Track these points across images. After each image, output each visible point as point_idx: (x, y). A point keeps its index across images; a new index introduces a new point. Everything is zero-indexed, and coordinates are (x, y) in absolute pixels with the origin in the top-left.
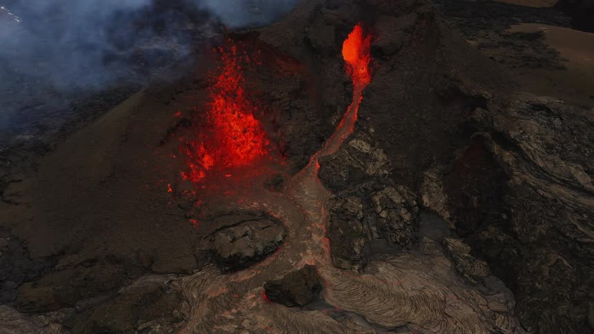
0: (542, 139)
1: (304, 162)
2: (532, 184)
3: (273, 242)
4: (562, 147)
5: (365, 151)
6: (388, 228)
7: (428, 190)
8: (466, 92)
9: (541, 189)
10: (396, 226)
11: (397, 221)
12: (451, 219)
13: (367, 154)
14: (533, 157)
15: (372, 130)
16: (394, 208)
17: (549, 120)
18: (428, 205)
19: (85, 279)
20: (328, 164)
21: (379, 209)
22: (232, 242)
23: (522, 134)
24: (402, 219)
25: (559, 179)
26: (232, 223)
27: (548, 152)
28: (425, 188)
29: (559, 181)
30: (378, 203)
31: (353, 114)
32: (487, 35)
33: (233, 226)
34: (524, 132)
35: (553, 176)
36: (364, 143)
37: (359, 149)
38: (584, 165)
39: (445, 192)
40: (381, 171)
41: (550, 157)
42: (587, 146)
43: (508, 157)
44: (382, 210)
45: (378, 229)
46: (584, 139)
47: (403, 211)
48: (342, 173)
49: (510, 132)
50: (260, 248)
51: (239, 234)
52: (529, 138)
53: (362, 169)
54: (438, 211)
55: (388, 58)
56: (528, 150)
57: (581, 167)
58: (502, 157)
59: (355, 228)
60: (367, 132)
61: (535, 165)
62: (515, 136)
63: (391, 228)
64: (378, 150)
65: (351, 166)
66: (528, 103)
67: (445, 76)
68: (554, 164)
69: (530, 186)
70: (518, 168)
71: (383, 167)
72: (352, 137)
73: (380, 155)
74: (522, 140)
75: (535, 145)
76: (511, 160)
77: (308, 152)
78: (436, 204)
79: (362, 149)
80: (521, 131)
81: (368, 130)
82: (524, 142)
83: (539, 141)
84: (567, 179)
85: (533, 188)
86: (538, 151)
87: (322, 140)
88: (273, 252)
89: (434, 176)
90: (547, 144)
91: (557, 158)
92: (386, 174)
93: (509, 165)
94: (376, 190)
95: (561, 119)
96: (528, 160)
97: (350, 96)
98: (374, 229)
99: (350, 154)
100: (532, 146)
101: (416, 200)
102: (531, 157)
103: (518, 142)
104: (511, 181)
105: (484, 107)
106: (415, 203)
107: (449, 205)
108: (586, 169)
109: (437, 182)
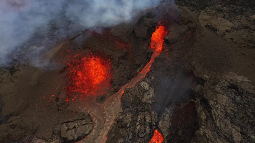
0: (225, 109)
1: (118, 89)
2: (207, 136)
3: (83, 134)
4: (234, 115)
5: (146, 89)
6: (136, 136)
7: (163, 119)
8: (196, 75)
9: (211, 141)
10: (140, 136)
11: (142, 133)
12: (167, 137)
13: (146, 90)
14: (216, 119)
15: (153, 78)
16: (145, 125)
17: (234, 96)
18: (160, 127)
19: (8, 135)
20: (127, 93)
21: (137, 124)
22: (67, 131)
23: (215, 104)
24: (145, 131)
25: (224, 135)
26: (72, 120)
27: (225, 117)
28: (162, 117)
29: (223, 136)
30: (139, 120)
31: (147, 68)
32: (240, 19)
33: (71, 122)
34: (217, 103)
35: (221, 132)
36: (147, 84)
37: (143, 87)
38: (242, 129)
39: (171, 121)
40: (149, 100)
41: (225, 121)
42: (249, 117)
43: (203, 116)
44: (139, 124)
45: (133, 135)
46: (249, 111)
47: (148, 127)
48: (131, 99)
49: (210, 101)
50: (76, 138)
51: (71, 127)
52: (218, 108)
53: (141, 98)
54: (163, 131)
55: (170, 45)
56: (215, 114)
57: (239, 129)
58: (200, 115)
59: (122, 133)
60: (151, 79)
61: (215, 124)
62: (211, 105)
63: (138, 136)
64: (152, 89)
65: (136, 96)
66: (229, 82)
67: (190, 64)
68: (226, 125)
69: (206, 137)
70: (206, 123)
71: (150, 99)
72: (143, 80)
73: (152, 92)
74: (214, 108)
75: (219, 112)
76: (204, 118)
77: (121, 85)
78: (164, 127)
79: (144, 87)
80: (216, 103)
81: (151, 77)
82: (215, 109)
83: (223, 110)
84: (228, 137)
85: (207, 139)
86: (220, 116)
87: (130, 79)
88: (82, 139)
89: (169, 111)
90: (226, 113)
91: (228, 122)
92: (150, 103)
93: (202, 120)
94: (142, 112)
95: (242, 97)
96: (213, 120)
97: (149, 59)
98: (131, 134)
99: (138, 89)
100: (218, 112)
101: (156, 123)
102: (215, 119)
103: (211, 108)
104: (198, 131)
105: (202, 84)
106: (155, 124)
107: (170, 129)
108: (242, 131)
109: (169, 114)
